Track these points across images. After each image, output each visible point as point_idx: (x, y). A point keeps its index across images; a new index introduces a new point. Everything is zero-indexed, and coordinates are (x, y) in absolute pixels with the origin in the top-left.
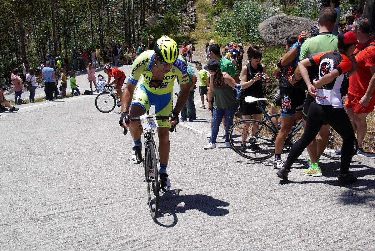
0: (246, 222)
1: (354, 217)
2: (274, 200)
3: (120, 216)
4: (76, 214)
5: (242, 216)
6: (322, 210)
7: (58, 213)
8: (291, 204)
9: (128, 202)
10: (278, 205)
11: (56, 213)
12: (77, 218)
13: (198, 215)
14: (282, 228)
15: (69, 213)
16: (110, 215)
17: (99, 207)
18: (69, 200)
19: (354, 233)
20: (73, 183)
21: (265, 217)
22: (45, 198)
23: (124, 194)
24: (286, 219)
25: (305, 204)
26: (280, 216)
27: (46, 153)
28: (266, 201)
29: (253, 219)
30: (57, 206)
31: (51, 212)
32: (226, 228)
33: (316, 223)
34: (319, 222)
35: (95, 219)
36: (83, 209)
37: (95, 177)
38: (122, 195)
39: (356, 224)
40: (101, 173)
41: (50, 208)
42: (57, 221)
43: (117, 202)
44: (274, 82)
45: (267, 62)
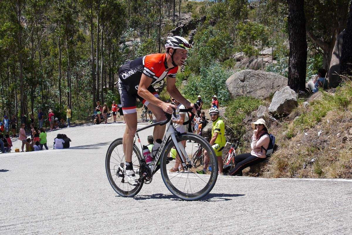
0: (216, 228)
2: (248, 211)
3: (70, 227)
4: (19, 227)
5: (211, 224)
6: (303, 217)
8: (267, 214)
9: (82, 217)
10: (252, 214)
12: (20, 230)
14: (258, 231)
15: (12, 227)
17: (47, 221)
18: (14, 217)
19: (343, 233)
21: (238, 224)
23: (77, 212)
24: (263, 225)
25: (283, 213)
26: (255, 223)
28: (238, 213)
29: (224, 225)
35: (40, 230)
36: (28, 223)
39: (343, 226)
40: (55, 198)
44: (243, 128)
45: (235, 108)
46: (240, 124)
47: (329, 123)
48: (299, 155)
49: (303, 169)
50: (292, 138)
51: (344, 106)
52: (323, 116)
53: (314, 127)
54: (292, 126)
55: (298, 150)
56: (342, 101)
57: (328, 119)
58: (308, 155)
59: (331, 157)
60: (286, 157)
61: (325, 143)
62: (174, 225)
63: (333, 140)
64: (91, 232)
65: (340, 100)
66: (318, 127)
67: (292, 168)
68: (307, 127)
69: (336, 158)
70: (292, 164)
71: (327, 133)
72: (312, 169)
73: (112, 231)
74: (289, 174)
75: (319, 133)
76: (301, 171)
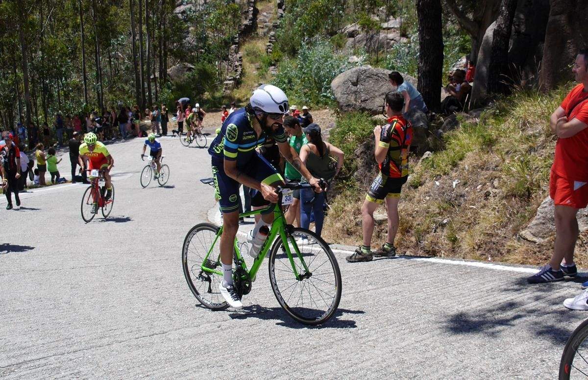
0: (309, 366)
1: (461, 353)
2: (350, 332)
3: (121, 363)
4: (52, 363)
5: (304, 357)
6: (418, 345)
7: (25, 362)
8: (374, 338)
9: (135, 342)
10: (355, 339)
11: (21, 362)
12: (54, 369)
13: (238, 358)
14: (361, 373)
15: (43, 362)
16: (105, 363)
17: (89, 351)
18: (42, 342)
19: (461, 376)
20: (51, 316)
21: (337, 358)
22: (5, 339)
23: (128, 330)
24: (367, 360)
25: (394, 337)
26: (357, 356)
27: (9, 271)
29: (319, 361)
30: (24, 352)
31: (14, 361)
32: (279, 376)
33: (409, 364)
34: (413, 362)
35: (82, 369)
36: (63, 354)
37: (85, 306)
38: (125, 331)
39: (464, 363)
40: (94, 299)
41: (12, 354)
42: (22, 374)
43: (117, 341)
44: (354, 163)
45: (344, 133)
46: (351, 157)
47: (468, 170)
48: (428, 213)
49: (432, 234)
50: (420, 187)
51: (488, 145)
52: (461, 159)
53: (448, 174)
54: (420, 169)
55: (426, 205)
56: (485, 139)
57: (466, 164)
58: (439, 213)
59: (469, 219)
60: (411, 215)
61: (462, 199)
62: (256, 359)
63: (473, 196)
64: (149, 374)
65: (484, 137)
66: (454, 174)
67: (417, 232)
68: (439, 173)
69: (475, 220)
70: (418, 225)
71: (465, 184)
72: (444, 234)
73: (176, 371)
74: (413, 239)
75: (454, 184)
76: (429, 237)
